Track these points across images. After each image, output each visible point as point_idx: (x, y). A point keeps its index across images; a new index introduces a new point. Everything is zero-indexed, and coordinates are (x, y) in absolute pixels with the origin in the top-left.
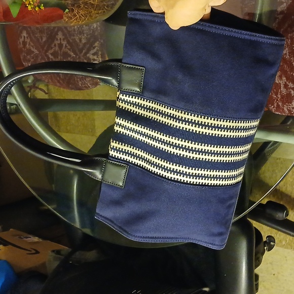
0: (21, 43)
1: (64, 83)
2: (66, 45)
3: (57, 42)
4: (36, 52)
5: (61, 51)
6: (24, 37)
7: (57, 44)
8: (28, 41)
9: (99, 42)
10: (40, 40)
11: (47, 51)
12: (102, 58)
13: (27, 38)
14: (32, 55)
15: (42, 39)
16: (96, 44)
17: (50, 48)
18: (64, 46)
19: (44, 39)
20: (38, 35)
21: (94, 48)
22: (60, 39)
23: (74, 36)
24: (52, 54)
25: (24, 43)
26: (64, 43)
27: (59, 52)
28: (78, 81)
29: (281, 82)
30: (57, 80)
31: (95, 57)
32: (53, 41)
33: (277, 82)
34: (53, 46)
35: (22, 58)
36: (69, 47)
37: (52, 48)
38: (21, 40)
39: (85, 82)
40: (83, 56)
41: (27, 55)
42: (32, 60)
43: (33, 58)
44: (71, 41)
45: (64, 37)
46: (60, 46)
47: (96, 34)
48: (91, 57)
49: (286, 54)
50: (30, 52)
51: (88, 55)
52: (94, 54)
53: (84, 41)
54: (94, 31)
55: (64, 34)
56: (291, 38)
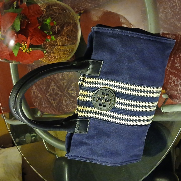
0: (32, 92)
1: (56, 110)
2: (56, 89)
3: (51, 88)
4: (40, 96)
5: (53, 92)
6: (34, 89)
7: (51, 90)
8: (36, 91)
9: (74, 83)
10: (42, 89)
11: (46, 94)
12: (76, 92)
13: (35, 89)
14: (39, 98)
15: (43, 88)
16: (72, 84)
17: (47, 92)
18: (55, 89)
19: (44, 88)
20: (41, 87)
21: (71, 87)
22: (53, 86)
23: (60, 82)
24: (49, 95)
25: (34, 92)
26: (55, 87)
27: (53, 93)
28: (64, 108)
29: (178, 83)
30: (53, 110)
31: (72, 92)
32: (49, 88)
33: (176, 84)
34: (49, 91)
35: (33, 101)
36: (58, 89)
37: (49, 92)
38: (32, 91)
39: (68, 107)
40: (66, 92)
41: (36, 99)
42: (39, 101)
43: (39, 100)
44: (59, 85)
45: (55, 84)
46: (53, 89)
47: (72, 78)
48: (70, 92)
49: (178, 66)
50: (37, 97)
51: (68, 91)
52: (72, 90)
53: (65, 84)
54: (70, 77)
55: (55, 83)
56: (179, 57)
